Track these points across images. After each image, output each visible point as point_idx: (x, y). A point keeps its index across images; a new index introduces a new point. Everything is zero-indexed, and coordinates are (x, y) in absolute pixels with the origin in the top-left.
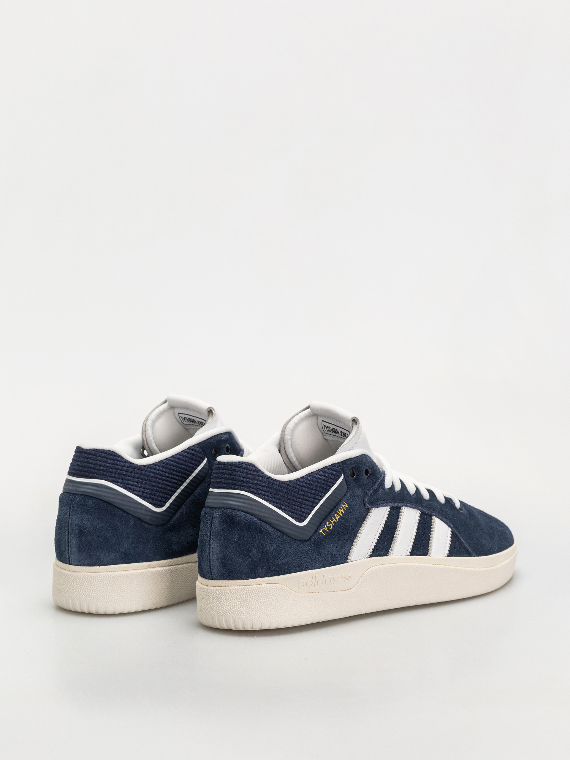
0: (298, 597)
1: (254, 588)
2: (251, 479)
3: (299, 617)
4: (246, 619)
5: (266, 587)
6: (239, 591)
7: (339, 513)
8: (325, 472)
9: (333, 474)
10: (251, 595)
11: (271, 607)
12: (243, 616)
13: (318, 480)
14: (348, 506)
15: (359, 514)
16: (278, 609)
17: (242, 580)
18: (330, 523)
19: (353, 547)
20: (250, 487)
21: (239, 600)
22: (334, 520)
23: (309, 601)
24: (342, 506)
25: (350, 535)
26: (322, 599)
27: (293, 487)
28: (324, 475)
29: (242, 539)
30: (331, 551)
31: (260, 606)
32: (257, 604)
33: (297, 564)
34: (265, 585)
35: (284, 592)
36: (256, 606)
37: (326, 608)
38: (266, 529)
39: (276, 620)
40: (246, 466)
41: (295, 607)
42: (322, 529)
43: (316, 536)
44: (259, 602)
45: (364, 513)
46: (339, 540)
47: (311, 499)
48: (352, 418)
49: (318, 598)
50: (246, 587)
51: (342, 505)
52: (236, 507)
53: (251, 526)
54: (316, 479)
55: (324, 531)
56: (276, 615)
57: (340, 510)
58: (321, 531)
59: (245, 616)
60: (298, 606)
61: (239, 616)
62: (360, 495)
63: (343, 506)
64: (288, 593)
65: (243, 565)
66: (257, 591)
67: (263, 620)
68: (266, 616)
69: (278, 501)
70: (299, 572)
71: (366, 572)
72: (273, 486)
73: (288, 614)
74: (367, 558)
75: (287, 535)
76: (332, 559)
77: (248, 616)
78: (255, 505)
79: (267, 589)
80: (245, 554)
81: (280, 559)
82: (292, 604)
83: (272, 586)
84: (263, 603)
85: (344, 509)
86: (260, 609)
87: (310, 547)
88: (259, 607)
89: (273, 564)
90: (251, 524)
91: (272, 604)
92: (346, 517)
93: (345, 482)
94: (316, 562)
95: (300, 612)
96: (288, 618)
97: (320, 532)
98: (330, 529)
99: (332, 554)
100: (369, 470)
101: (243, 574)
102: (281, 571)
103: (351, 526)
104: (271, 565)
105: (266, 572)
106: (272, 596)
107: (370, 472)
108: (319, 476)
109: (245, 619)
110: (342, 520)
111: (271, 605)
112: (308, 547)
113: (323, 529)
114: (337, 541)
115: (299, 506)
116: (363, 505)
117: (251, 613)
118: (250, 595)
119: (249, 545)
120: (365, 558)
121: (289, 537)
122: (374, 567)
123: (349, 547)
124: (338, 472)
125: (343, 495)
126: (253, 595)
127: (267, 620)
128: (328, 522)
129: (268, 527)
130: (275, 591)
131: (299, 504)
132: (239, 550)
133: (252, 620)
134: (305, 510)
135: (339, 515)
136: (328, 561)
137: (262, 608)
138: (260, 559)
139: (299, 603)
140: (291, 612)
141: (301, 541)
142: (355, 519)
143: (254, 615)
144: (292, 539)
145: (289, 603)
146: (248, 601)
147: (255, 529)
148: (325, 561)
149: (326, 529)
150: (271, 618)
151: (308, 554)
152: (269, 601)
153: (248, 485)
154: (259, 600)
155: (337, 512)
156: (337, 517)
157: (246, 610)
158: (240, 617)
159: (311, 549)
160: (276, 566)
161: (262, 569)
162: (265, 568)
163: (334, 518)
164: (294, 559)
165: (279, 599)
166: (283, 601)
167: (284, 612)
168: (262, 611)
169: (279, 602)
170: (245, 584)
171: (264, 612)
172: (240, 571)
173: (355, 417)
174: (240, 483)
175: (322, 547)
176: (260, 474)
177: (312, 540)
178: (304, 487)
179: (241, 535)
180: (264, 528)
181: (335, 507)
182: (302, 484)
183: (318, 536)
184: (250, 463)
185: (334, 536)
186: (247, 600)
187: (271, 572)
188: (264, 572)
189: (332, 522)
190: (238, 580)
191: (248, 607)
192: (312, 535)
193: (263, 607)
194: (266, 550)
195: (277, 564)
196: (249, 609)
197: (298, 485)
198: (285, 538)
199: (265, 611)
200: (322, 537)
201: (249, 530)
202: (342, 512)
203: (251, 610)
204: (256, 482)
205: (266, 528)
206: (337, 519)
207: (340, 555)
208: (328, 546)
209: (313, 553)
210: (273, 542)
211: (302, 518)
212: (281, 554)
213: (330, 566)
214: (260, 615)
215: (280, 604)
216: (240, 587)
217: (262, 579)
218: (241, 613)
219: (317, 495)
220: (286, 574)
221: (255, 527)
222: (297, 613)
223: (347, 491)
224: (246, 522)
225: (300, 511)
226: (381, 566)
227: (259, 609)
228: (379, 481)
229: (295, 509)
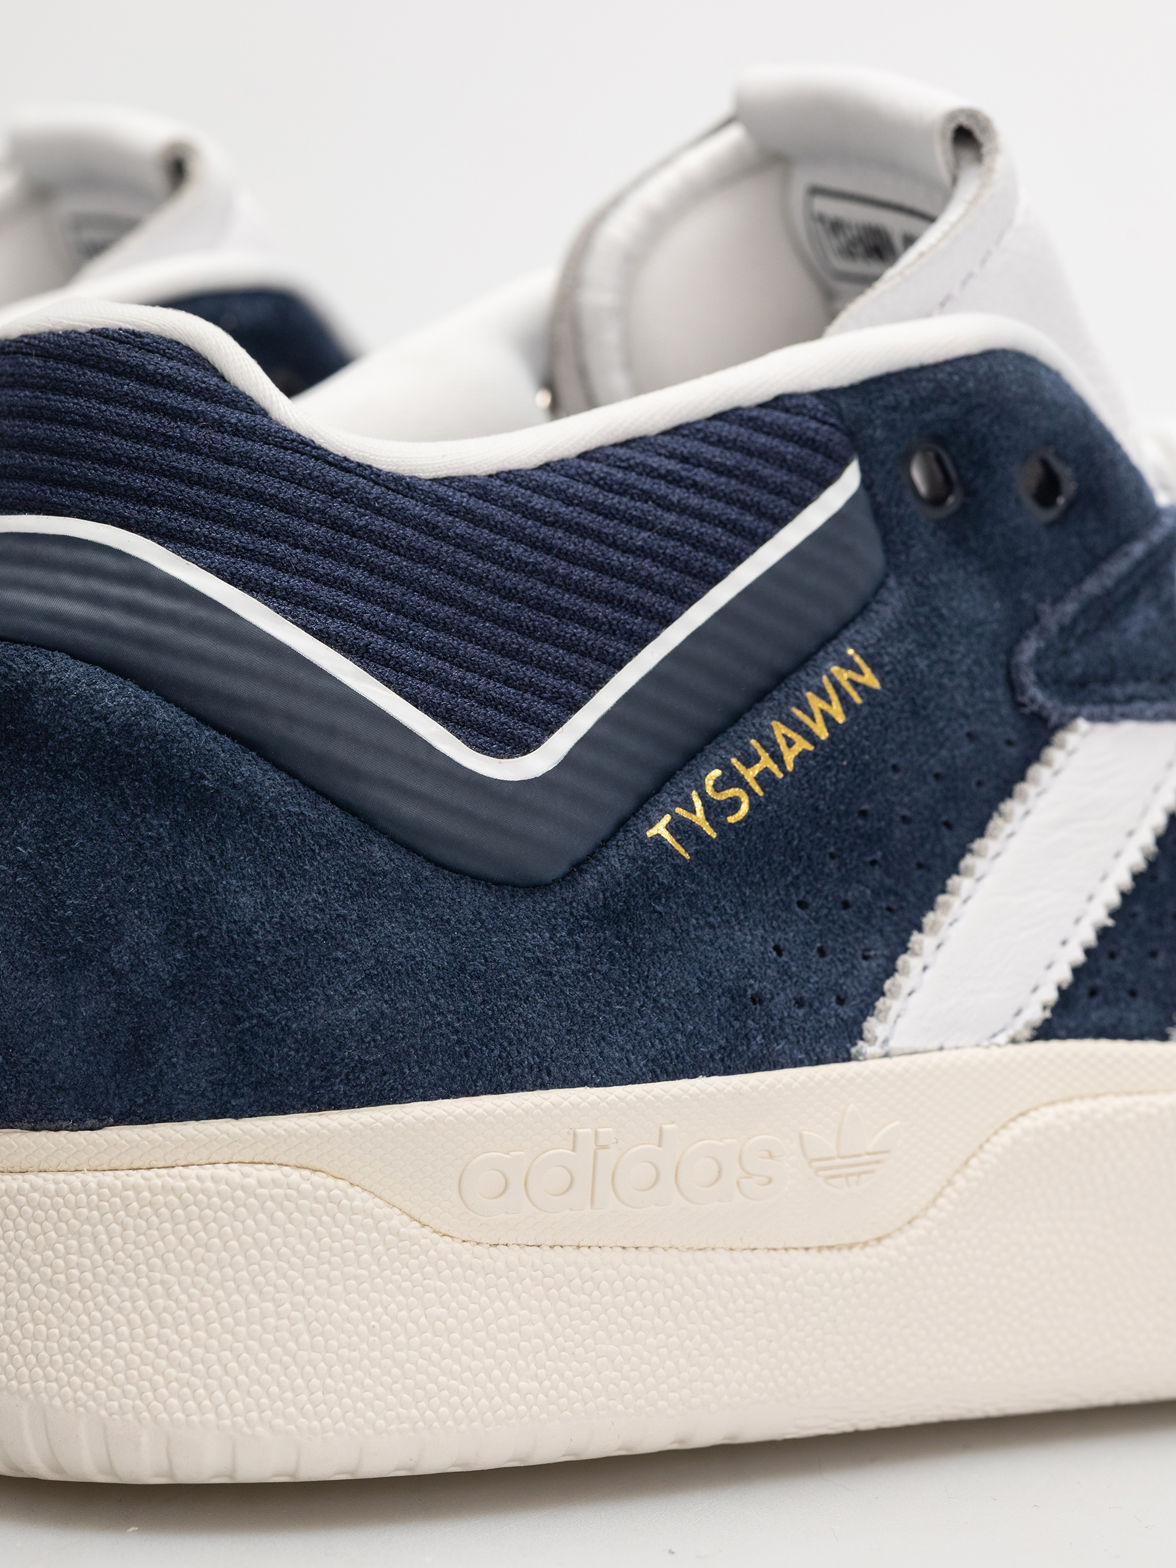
0: (458, 1270)
1: (125, 1189)
2: (167, 441)
3: (460, 1412)
4: (65, 1402)
5: (209, 1184)
6: (28, 1203)
7: (806, 719)
8: (721, 442)
9: (781, 462)
10: (104, 1237)
11: (242, 1330)
12: (42, 1383)
13: (662, 488)
14: (882, 681)
15: (968, 748)
16: (291, 1345)
17: (57, 1130)
18: (731, 778)
19: (905, 963)
20: (150, 500)
21: (27, 1270)
22: (766, 761)
23: (545, 1302)
24: (831, 677)
25: (889, 882)
26: (647, 1294)
27: (468, 516)
28: (710, 462)
29: (66, 844)
30: (730, 971)
31: (165, 1315)
32: (142, 1303)
33: (460, 1042)
34: (207, 1171)
35: (348, 1227)
36: (135, 1317)
37: (682, 1361)
38: (234, 786)
39: (280, 1421)
40: (136, 356)
41: (428, 1335)
42: (667, 818)
43: (615, 859)
44: (158, 1288)
45: (1009, 743)
46: (802, 905)
47: (598, 611)
48: (952, 116)
49: (618, 1284)
50: (75, 1179)
51: (835, 669)
52: (46, 628)
53: (128, 755)
54: (647, 484)
55: (681, 829)
56: (274, 1389)
57: (816, 703)
58: (660, 829)
59: (54, 1385)
60: (456, 1336)
61: (20, 1383)
62: (981, 623)
63: (843, 676)
64: (375, 1235)
65: (63, 1022)
66: (148, 1209)
67: (180, 1415)
68: (201, 1391)
69: (344, 600)
70: (467, 1094)
71: (1005, 1138)
72: (316, 500)
73: (368, 1381)
74: (1014, 1041)
75: (395, 841)
76: (737, 1024)
77: (76, 1380)
78: (172, 618)
79: (216, 1199)
80: (77, 948)
81: (328, 998)
82: (404, 1313)
83: (252, 1181)
84: (184, 1298)
85: (844, 699)
86: (159, 1336)
87: (570, 933)
88: (154, 1327)
89: (270, 1025)
90: (131, 746)
91: (248, 1305)
92: (863, 752)
93: (865, 520)
94: (611, 1038)
95: (467, 1375)
96: (370, 1414)
97: (651, 833)
98: (731, 819)
99: (736, 994)
100: (1065, 473)
101: (60, 1089)
102: (327, 1079)
103: (905, 820)
104: (255, 1036)
105: (221, 1083)
106: (253, 1252)
107: (1069, 487)
108: (672, 465)
109: (57, 1402)
110: (829, 768)
111: (242, 1314)
112: (554, 929)
113: (675, 817)
114: (787, 909)
115: (503, 650)
116: (1001, 693)
117: (98, 1360)
118: (95, 1237)
119: (108, 889)
120: (1003, 1038)
121: (411, 849)
122: (1060, 1108)
123: (882, 961)
124: (811, 444)
125: (849, 606)
126: (118, 1240)
127: (211, 1416)
128: (717, 773)
129: (250, 768)
130: (279, 1214)
131: (505, 636)
132: (40, 919)
133: (103, 1413)
134: (550, 681)
135: (808, 735)
136: (705, 1040)
137: (177, 1333)
138: (183, 985)
139: (462, 1312)
140: (395, 1371)
141: (500, 884)
142: (937, 776)
143: (121, 1376)
144: (439, 865)
145: (379, 1309)
146: (80, 1281)
147: (155, 781)
148: (679, 1037)
149: (699, 817)
150: (239, 1405)
151: (550, 974)
152: (231, 1284)
153: (138, 481)
154: (157, 1275)
155: (790, 715)
156: (790, 743)
157: (66, 1340)
158: (27, 1386)
159: (578, 948)
160: (296, 1041)
161: (189, 1058)
162: (212, 1055)
163: (761, 752)
164: (435, 1006)
165: (304, 1276)
166: (338, 1288)
167: (337, 1369)
168: (177, 1353)
169: (300, 1299)
170: (73, 1163)
171: (187, 1359)
172: (45, 1067)
173: (972, 114)
174: (94, 472)
175: (661, 939)
176: (234, 416)
177: (590, 882)
178: (556, 523)
179: (61, 821)
180: (224, 779)
181: (780, 678)
182: (538, 502)
183: (633, 860)
184: (171, 341)
185: (761, 869)
186: (75, 1272)
187: (256, 1086)
188: (204, 1084)
189: (750, 775)
190: (34, 1129)
191: (84, 1317)
192: (592, 855)
193: (186, 1327)
194: (229, 931)
195: (304, 1032)
196: (86, 1336)
197: (515, 507)
198: (379, 852)
199: (199, 1351)
200: (667, 867)
201: (115, 783)
202: (828, 719)
203: (98, 1343)
204: (196, 465)
205: (239, 780)
206: (789, 757)
207: (800, 1003)
208: (707, 934)
209: (584, 974)
210: (282, 875)
211: (519, 728)
212: (336, 960)
213: (719, 1074)
214: (158, 1378)
215: (308, 1310)
216: (38, 1180)
217: (191, 1128)
218: (32, 1358)
219: (646, 583)
220: (369, 1104)
221: (156, 764)
222: (442, 1379)
223: (882, 585)
224: (98, 730)
225: (507, 681)
226: (1119, 1102)
227: (155, 1340)
228: (1138, 549)
229: (471, 666)
